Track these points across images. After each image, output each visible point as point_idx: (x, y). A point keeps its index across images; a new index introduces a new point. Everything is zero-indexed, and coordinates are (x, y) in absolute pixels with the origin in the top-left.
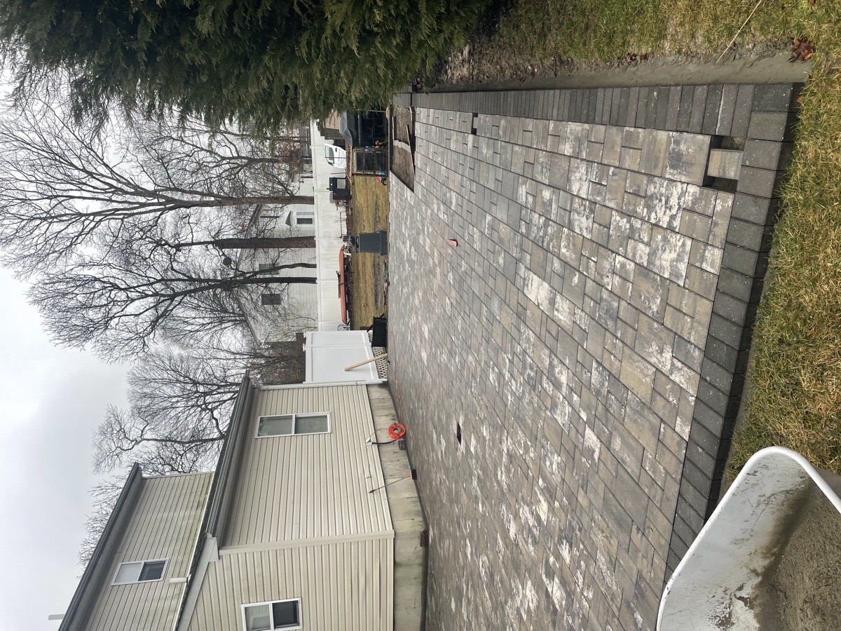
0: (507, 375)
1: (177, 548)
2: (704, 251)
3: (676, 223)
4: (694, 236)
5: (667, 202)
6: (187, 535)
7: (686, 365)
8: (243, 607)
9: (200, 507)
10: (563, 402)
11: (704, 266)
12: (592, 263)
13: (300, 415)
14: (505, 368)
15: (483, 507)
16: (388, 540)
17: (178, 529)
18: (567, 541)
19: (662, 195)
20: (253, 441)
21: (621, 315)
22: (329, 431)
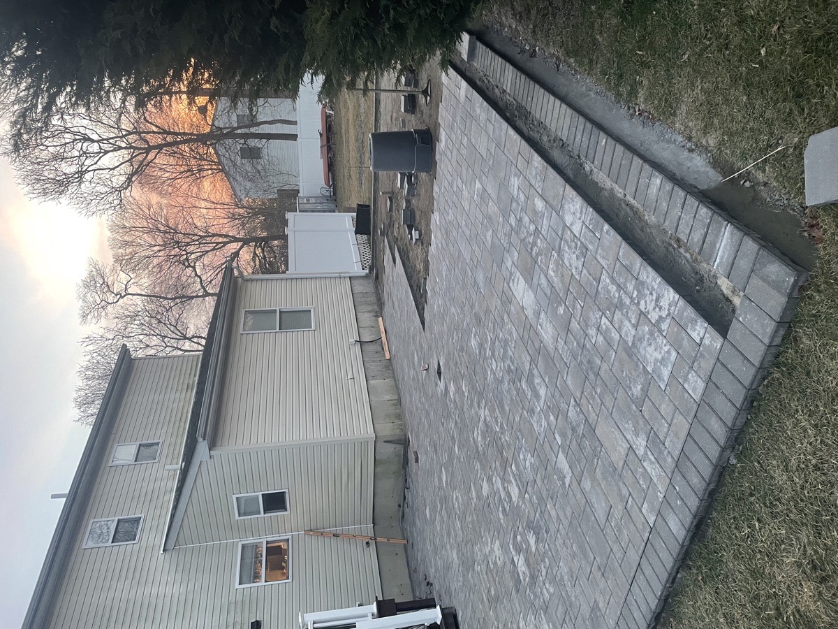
0: (488, 353)
1: (170, 430)
2: (688, 373)
3: (664, 326)
4: (680, 352)
5: (657, 300)
6: (178, 418)
7: (658, 462)
8: (234, 497)
9: (190, 390)
10: (539, 413)
11: (686, 386)
12: (579, 306)
13: (284, 308)
14: (487, 343)
15: (459, 451)
16: (369, 443)
17: (169, 411)
18: (534, 533)
19: (653, 289)
20: (239, 336)
21: (602, 373)
22: (313, 328)
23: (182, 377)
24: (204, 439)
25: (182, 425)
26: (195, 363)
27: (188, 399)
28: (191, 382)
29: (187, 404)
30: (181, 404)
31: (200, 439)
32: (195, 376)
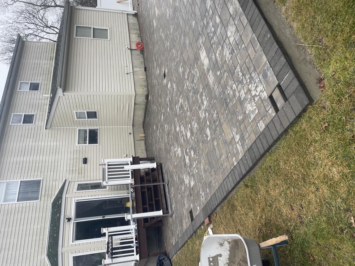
1: (44, 78)
2: (260, 120)
3: (256, 99)
4: (259, 111)
5: (256, 87)
6: (47, 72)
8: (75, 112)
9: (52, 60)
10: (203, 110)
11: (258, 124)
12: (226, 75)
13: (95, 27)
16: (133, 96)
17: (43, 69)
19: (256, 82)
21: (229, 106)
22: (109, 39)
23: (48, 53)
24: (60, 88)
25: (49, 76)
26: (53, 47)
27: (51, 64)
28: (52, 56)
29: (51, 66)
30: (48, 66)
31: (59, 88)
32: (54, 53)
